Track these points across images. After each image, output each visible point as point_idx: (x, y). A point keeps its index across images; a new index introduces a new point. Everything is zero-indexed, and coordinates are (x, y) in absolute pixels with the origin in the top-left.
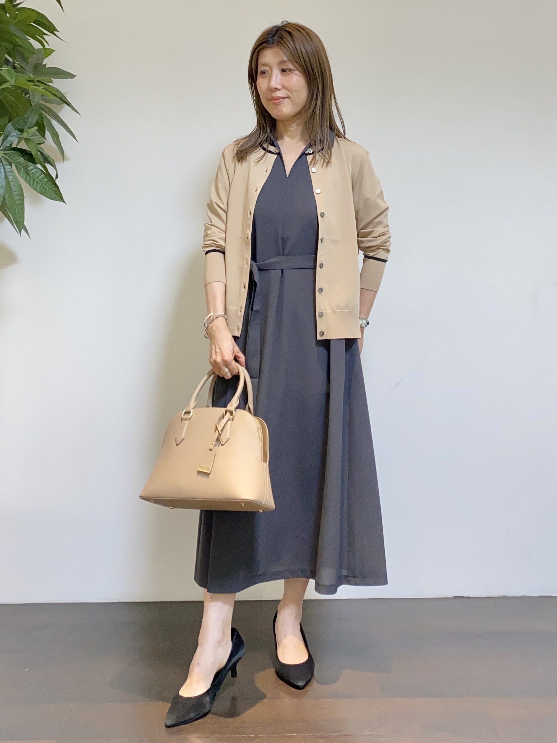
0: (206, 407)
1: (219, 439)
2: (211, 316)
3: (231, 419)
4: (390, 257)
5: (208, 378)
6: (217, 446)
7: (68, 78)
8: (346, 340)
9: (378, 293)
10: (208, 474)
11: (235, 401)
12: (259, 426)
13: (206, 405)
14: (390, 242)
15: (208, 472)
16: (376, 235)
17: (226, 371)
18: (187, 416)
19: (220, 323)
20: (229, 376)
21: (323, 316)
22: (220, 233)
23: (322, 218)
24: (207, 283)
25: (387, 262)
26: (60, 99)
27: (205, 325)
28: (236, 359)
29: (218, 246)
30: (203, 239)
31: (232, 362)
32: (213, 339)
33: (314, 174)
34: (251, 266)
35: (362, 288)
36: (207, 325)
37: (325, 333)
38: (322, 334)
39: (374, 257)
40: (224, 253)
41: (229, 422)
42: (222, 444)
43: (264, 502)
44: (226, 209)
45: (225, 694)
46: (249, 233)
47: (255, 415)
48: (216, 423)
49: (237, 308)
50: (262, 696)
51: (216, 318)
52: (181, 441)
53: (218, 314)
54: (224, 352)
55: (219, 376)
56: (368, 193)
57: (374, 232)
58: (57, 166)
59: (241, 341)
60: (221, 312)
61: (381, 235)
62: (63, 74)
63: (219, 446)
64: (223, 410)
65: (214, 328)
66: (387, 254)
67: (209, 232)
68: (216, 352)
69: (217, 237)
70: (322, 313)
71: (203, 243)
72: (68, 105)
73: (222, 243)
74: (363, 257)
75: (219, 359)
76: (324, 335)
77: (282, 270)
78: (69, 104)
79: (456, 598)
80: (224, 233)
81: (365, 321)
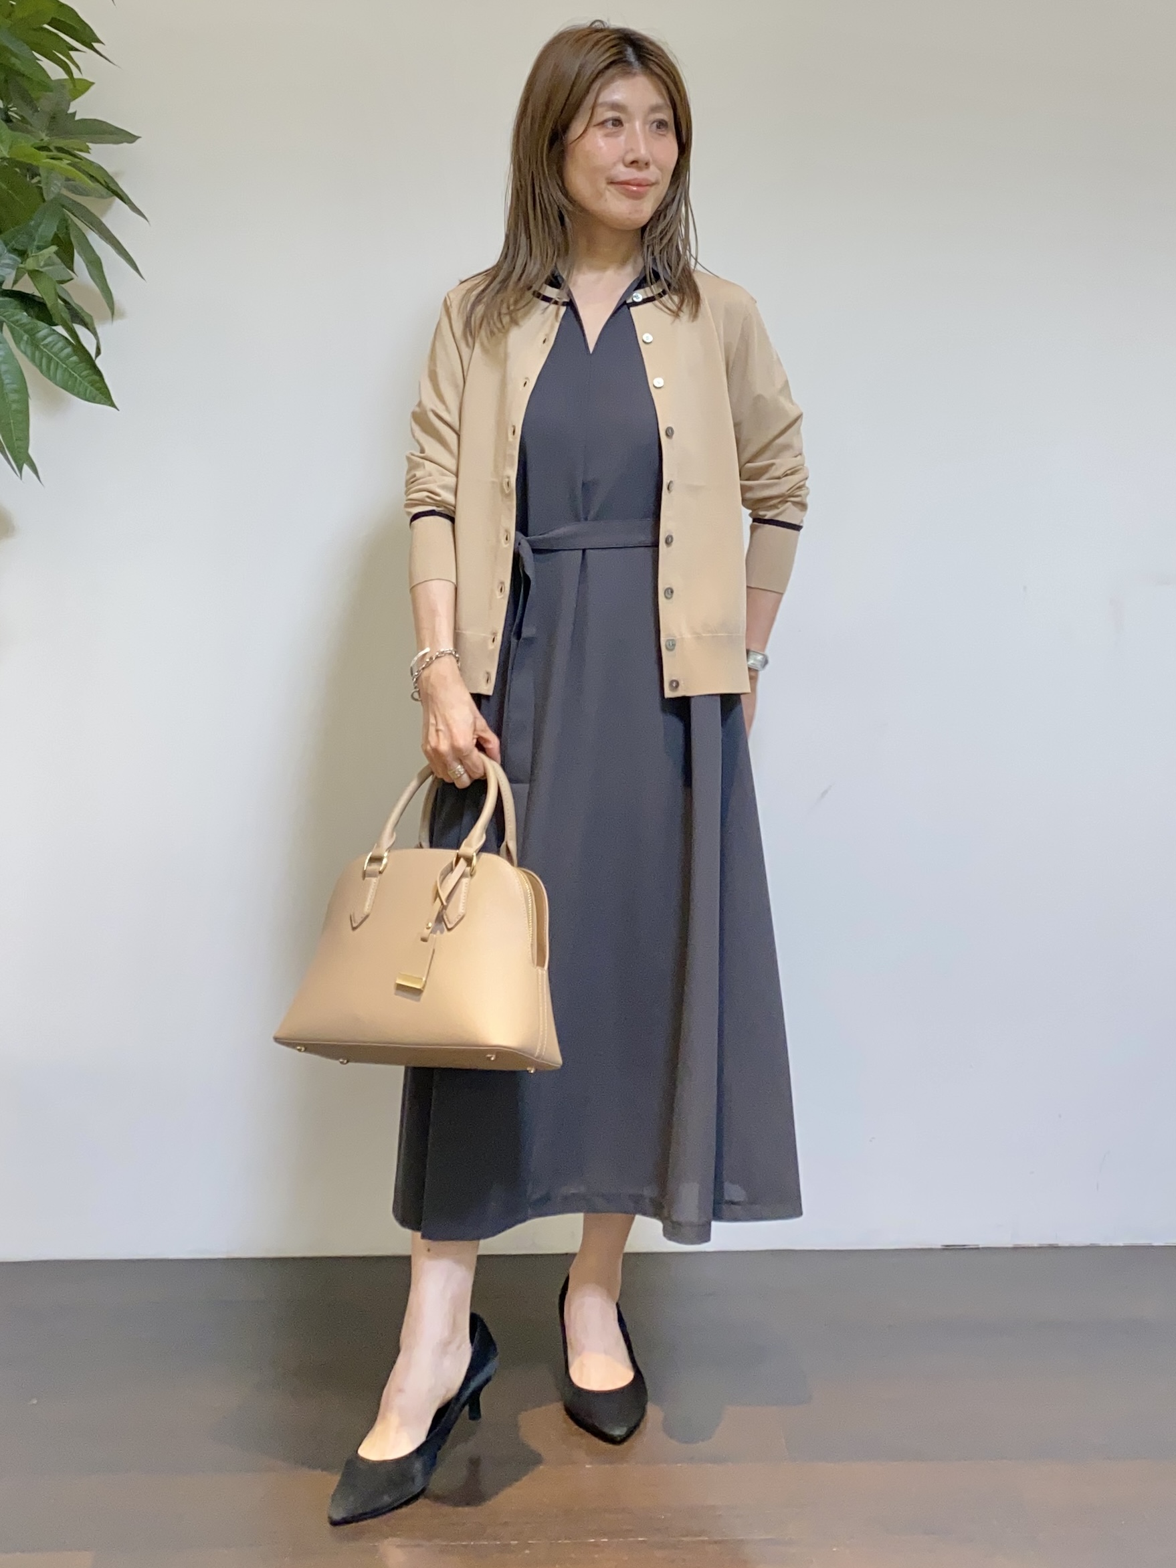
0: (417, 847)
1: (442, 916)
2: (424, 655)
3: (469, 874)
4: (808, 520)
5: (419, 787)
6: (438, 932)
7: (122, 142)
8: (723, 696)
9: (785, 598)
10: (418, 992)
11: (477, 835)
12: (528, 886)
13: (417, 843)
14: (807, 488)
15: (418, 986)
16: (779, 473)
17: (459, 772)
18: (375, 867)
19: (446, 669)
20: (464, 781)
21: (676, 647)
22: (443, 475)
23: (669, 440)
24: (414, 584)
25: (802, 530)
26: (106, 188)
27: (412, 674)
28: (481, 746)
29: (438, 503)
30: (404, 489)
31: (471, 751)
32: (430, 703)
33: (647, 346)
34: (518, 543)
35: (753, 586)
36: (416, 674)
37: (681, 683)
38: (675, 685)
39: (778, 521)
40: (452, 520)
41: (465, 880)
42: (449, 926)
43: (538, 1051)
44: (456, 425)
45: (456, 1452)
46: (512, 473)
47: (521, 864)
48: (436, 882)
49: (484, 635)
50: (535, 1460)
51: (437, 657)
52: (361, 920)
53: (442, 650)
54: (455, 730)
55: (443, 780)
56: (761, 385)
57: (774, 467)
58: (99, 331)
59: (494, 704)
60: (447, 645)
61: (789, 472)
62: (111, 133)
63: (442, 932)
64: (451, 854)
65: (433, 679)
66: (803, 513)
67: (419, 473)
68: (437, 731)
69: (438, 484)
70: (673, 640)
71: (405, 498)
72: (121, 199)
73: (448, 497)
74: (750, 520)
75: (444, 747)
76: (680, 688)
77: (584, 550)
78: (124, 197)
79: (947, 1248)
80: (454, 476)
81: (760, 657)
